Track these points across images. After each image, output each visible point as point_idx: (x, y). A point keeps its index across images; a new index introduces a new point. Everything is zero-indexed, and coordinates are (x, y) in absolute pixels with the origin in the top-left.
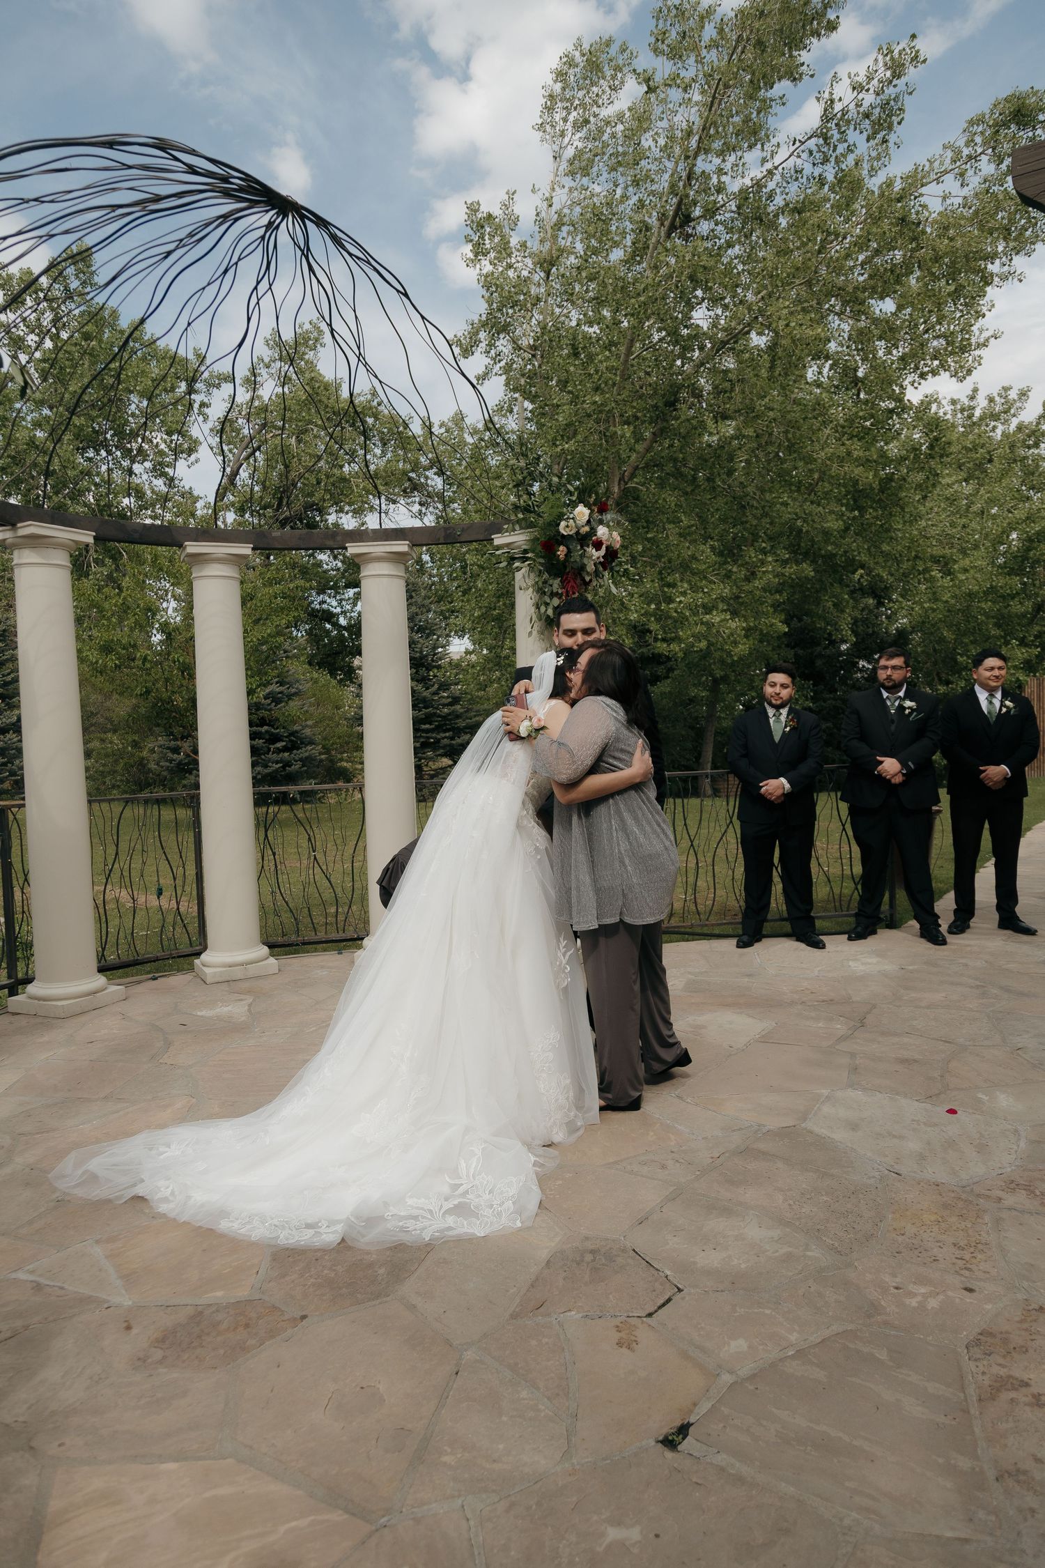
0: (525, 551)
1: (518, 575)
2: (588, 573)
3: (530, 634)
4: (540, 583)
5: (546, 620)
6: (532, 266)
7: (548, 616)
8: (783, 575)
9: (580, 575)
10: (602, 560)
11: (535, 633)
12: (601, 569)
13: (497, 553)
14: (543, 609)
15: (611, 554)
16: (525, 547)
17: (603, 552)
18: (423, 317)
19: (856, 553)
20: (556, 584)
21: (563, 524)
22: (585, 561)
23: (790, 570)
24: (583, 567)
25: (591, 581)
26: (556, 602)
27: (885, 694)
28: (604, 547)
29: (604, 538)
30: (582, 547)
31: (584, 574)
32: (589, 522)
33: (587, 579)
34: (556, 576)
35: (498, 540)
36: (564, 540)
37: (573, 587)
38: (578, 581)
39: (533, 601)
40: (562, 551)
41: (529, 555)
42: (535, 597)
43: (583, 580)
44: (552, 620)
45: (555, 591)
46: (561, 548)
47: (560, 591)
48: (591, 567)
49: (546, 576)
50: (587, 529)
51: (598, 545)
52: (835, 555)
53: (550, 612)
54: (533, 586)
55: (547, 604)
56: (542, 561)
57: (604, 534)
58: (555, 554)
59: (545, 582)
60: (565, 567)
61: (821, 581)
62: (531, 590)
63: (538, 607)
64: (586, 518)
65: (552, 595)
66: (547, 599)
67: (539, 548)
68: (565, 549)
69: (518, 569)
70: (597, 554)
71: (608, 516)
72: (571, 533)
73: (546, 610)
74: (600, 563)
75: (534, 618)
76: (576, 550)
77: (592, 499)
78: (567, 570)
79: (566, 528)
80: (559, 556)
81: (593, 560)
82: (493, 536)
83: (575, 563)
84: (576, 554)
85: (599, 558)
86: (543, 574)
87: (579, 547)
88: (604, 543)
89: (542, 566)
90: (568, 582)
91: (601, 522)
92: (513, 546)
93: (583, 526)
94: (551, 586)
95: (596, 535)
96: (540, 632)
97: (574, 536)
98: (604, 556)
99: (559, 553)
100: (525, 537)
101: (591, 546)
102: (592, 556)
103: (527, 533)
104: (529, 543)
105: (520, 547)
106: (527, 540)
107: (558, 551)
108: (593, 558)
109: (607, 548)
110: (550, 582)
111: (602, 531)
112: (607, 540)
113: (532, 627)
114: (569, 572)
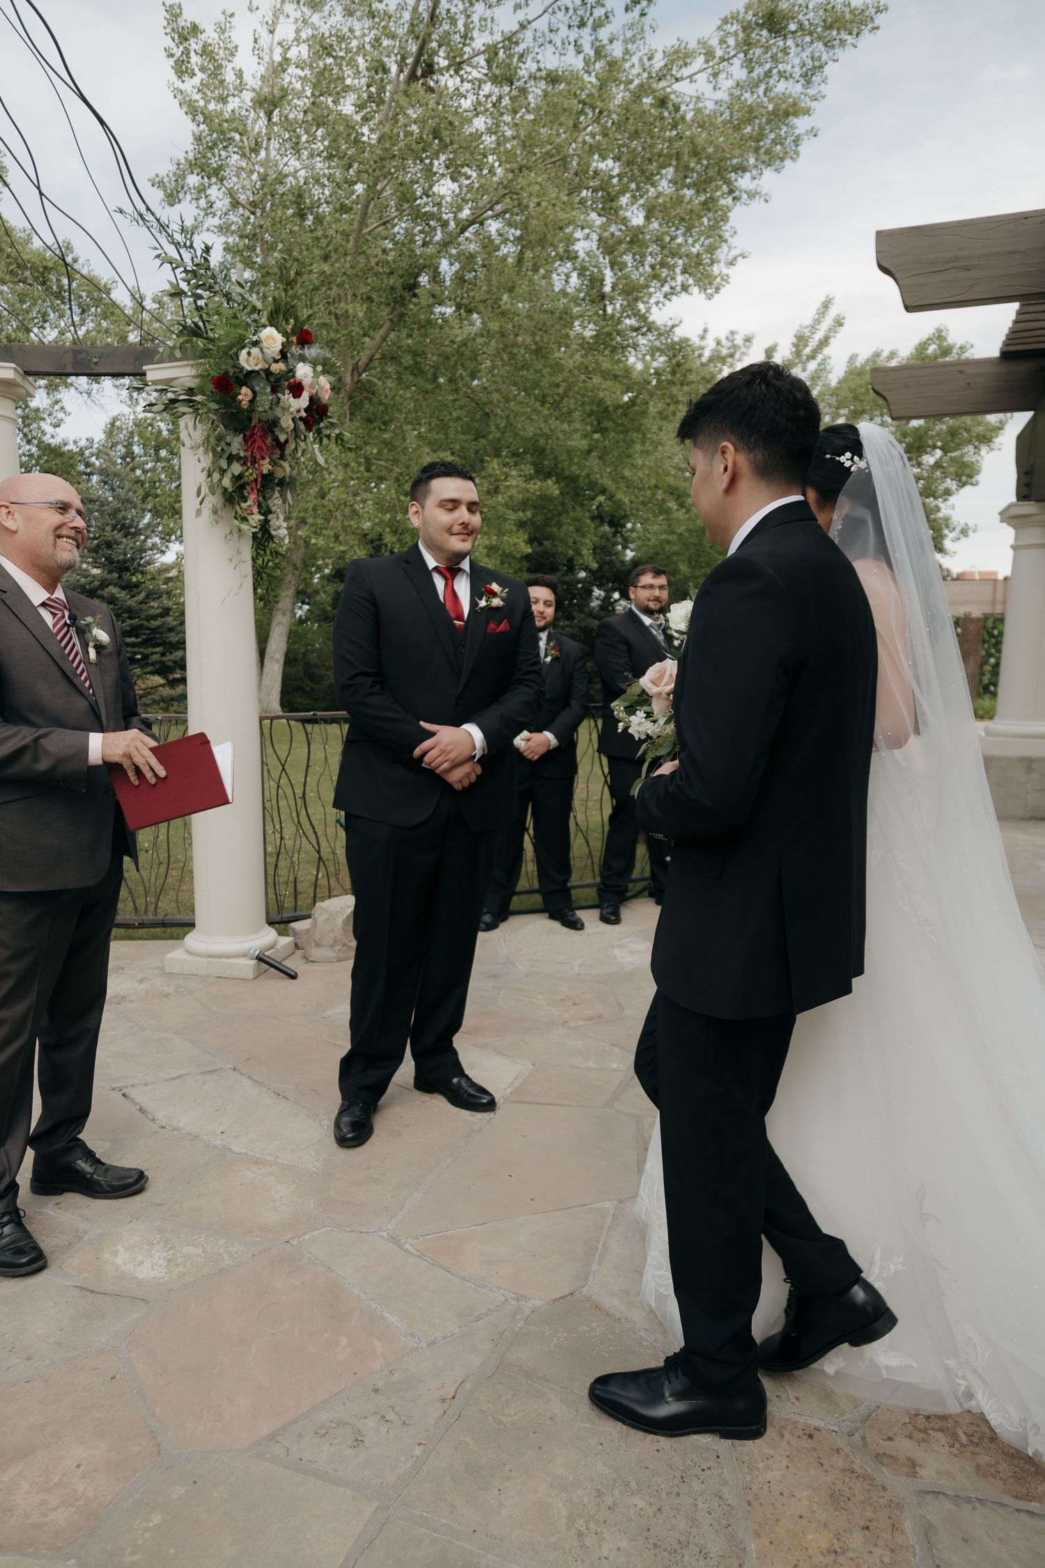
0: (190, 391)
1: (182, 426)
2: (282, 430)
4: (212, 440)
5: (222, 494)
7: (226, 489)
8: (527, 490)
9: (272, 432)
10: (304, 414)
11: (208, 512)
12: (302, 426)
13: (151, 390)
14: (216, 476)
15: (317, 411)
16: (192, 385)
17: (304, 401)
19: (598, 476)
20: (236, 444)
21: (244, 353)
22: (278, 412)
23: (535, 486)
24: (275, 423)
25: (287, 441)
26: (237, 468)
27: (647, 621)
28: (305, 396)
29: (306, 382)
30: (273, 392)
31: (277, 433)
32: (282, 355)
33: (282, 438)
34: (237, 431)
35: (152, 373)
36: (248, 378)
37: (260, 448)
38: (269, 441)
39: (203, 466)
40: (245, 394)
41: (199, 398)
42: (207, 461)
43: (276, 439)
44: (231, 495)
45: (234, 452)
46: (244, 390)
47: (242, 454)
48: (286, 422)
49: (221, 429)
50: (281, 365)
51: (297, 390)
52: (578, 477)
53: (227, 482)
54: (202, 446)
55: (222, 472)
56: (215, 407)
57: (306, 376)
58: (234, 398)
59: (220, 439)
60: (250, 419)
61: (563, 504)
62: (201, 449)
63: (210, 474)
64: (279, 346)
65: (231, 458)
66: (223, 463)
67: (210, 387)
68: (249, 392)
69: (184, 416)
70: (295, 403)
71: (312, 351)
72: (257, 368)
73: (220, 480)
74: (301, 419)
75: (205, 490)
76: (265, 394)
77: (290, 326)
78: (253, 424)
79: (248, 360)
80: (241, 402)
81: (292, 413)
82: (144, 368)
83: (263, 414)
84: (266, 398)
85: (299, 411)
86: (217, 426)
87: (269, 390)
88: (306, 388)
89: (215, 414)
90: (254, 441)
91: (302, 359)
92: (173, 384)
93: (276, 361)
94: (229, 444)
95: (294, 376)
96: (215, 512)
97: (263, 374)
98: (306, 410)
99: (240, 397)
100: (193, 372)
101: (287, 391)
102: (290, 406)
103: (192, 366)
104: (197, 381)
105: (183, 385)
106: (193, 377)
107: (240, 394)
108: (291, 410)
109: (311, 399)
110: (228, 439)
111: (303, 372)
112: (311, 386)
113: (201, 504)
114: (255, 426)
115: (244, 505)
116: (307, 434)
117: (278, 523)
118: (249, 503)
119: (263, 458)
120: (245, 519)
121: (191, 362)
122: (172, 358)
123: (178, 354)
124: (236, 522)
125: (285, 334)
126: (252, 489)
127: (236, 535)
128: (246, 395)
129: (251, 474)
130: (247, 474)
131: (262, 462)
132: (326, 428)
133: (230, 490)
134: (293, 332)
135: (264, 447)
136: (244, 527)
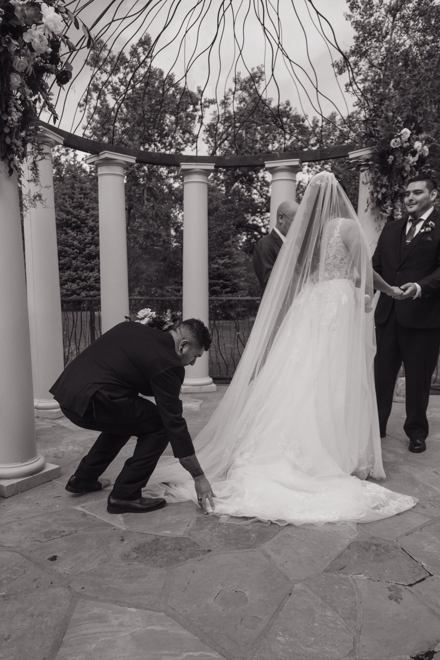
0: (368, 160)
1: (362, 175)
2: (406, 171)
3: (366, 210)
4: (375, 179)
5: (377, 202)
6: (385, 14)
7: (378, 199)
9: (401, 173)
10: (415, 164)
11: (369, 210)
12: (414, 169)
13: (351, 162)
15: (421, 161)
16: (368, 157)
17: (416, 158)
18: (318, 13)
20: (385, 179)
21: (393, 141)
22: (405, 164)
24: (403, 169)
25: (407, 176)
26: (384, 190)
28: (417, 155)
29: (418, 149)
30: (403, 156)
31: (403, 173)
32: (409, 139)
33: (405, 175)
34: (385, 174)
35: (352, 155)
36: (393, 151)
37: (395, 181)
38: (399, 177)
39: (370, 191)
41: (370, 163)
42: (372, 188)
43: (402, 176)
44: (380, 201)
45: (384, 183)
46: (391, 156)
47: (387, 184)
48: (408, 168)
49: (379, 174)
50: (408, 144)
51: (414, 153)
53: (380, 196)
54: (371, 182)
55: (378, 192)
56: (377, 165)
57: (419, 147)
58: (386, 161)
59: (378, 178)
60: (392, 169)
62: (369, 184)
63: (372, 193)
64: (408, 136)
65: (382, 186)
66: (379, 189)
67: (377, 157)
68: (393, 157)
69: (363, 171)
70: (412, 159)
71: (423, 136)
72: (397, 147)
73: (377, 196)
74: (414, 166)
75: (370, 201)
76: (400, 157)
77: (413, 126)
78: (393, 170)
79: (393, 143)
80: (388, 161)
81: (410, 164)
82: (349, 153)
83: (398, 166)
84: (400, 160)
85: (413, 163)
86: (378, 173)
87: (401, 155)
88: (418, 152)
89: (377, 169)
90: (393, 178)
91: (417, 139)
92: (360, 158)
93: (406, 142)
94: (382, 181)
95: (413, 148)
96: (373, 209)
97: (399, 148)
98: (416, 162)
99: (389, 160)
100: (369, 152)
101: (409, 154)
102: (410, 161)
103: (370, 150)
104: (371, 156)
105: (364, 158)
106: (369, 154)
107: (389, 158)
108: (410, 162)
109: (419, 156)
110: (382, 178)
111: (418, 145)
112: (420, 151)
113: (368, 206)
114: (394, 171)
115: (385, 205)
116: (415, 172)
117: (398, 213)
118: (387, 204)
119: (396, 185)
120: (385, 212)
121: (369, 148)
122: (361, 148)
123: (364, 146)
124: (381, 213)
125: (411, 130)
126: (389, 199)
127: (380, 218)
128: (391, 159)
129: (389, 192)
130: (388, 192)
131: (395, 186)
132: (424, 169)
133: (380, 199)
134: (414, 129)
135: (397, 180)
136: (384, 214)
